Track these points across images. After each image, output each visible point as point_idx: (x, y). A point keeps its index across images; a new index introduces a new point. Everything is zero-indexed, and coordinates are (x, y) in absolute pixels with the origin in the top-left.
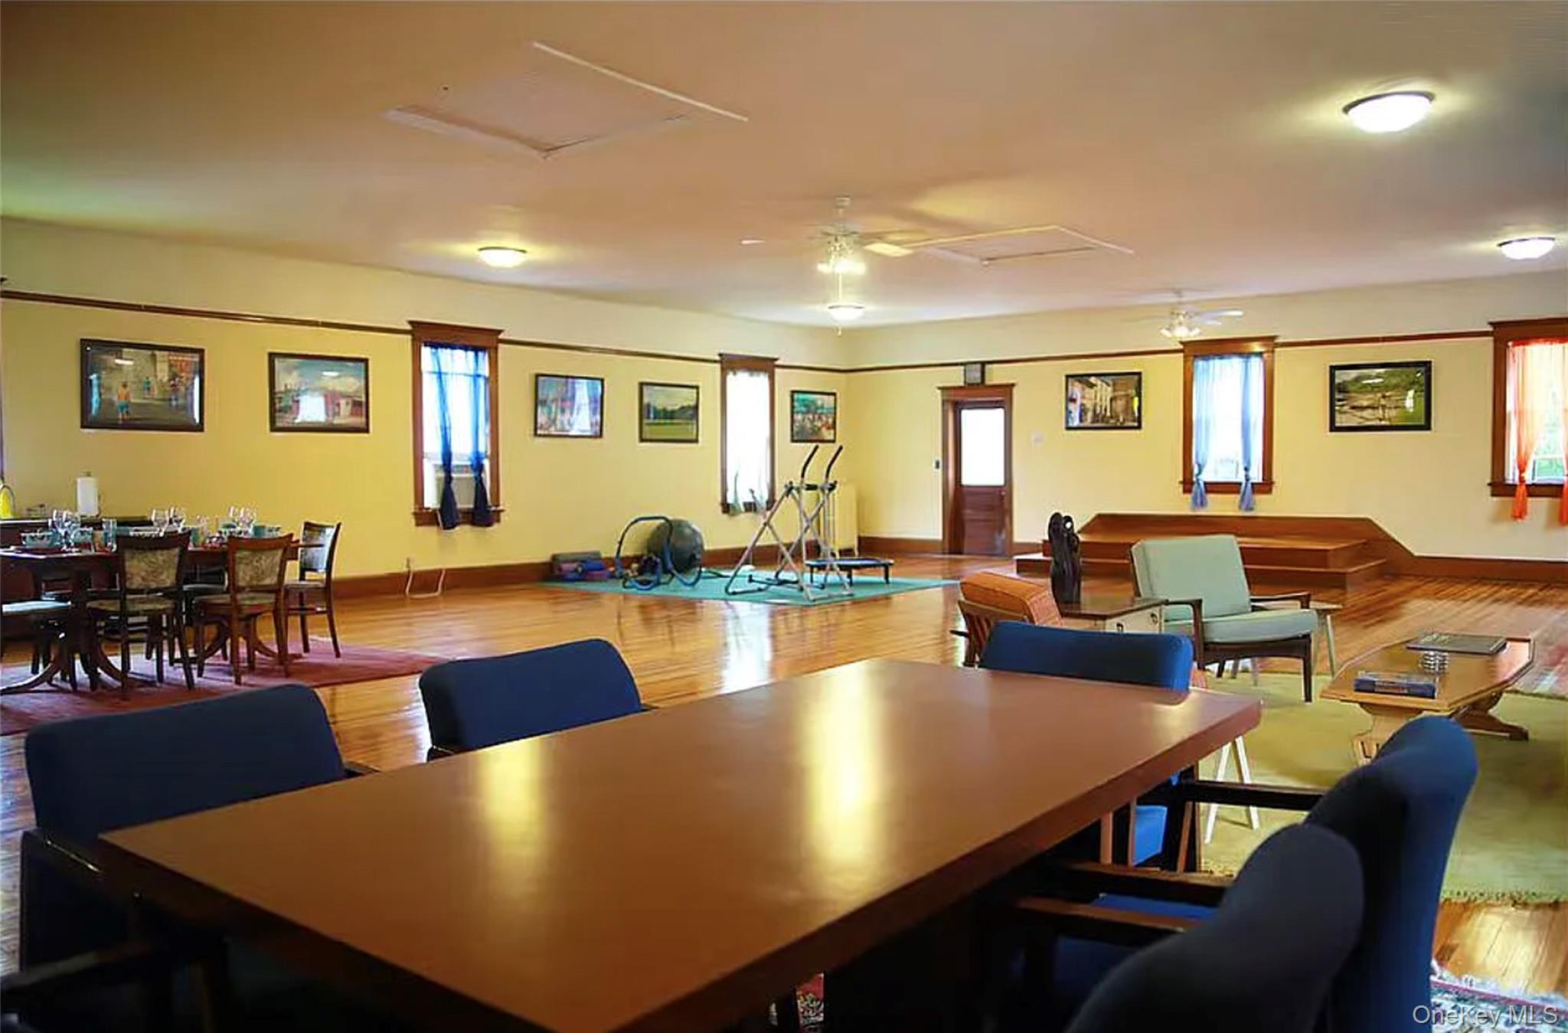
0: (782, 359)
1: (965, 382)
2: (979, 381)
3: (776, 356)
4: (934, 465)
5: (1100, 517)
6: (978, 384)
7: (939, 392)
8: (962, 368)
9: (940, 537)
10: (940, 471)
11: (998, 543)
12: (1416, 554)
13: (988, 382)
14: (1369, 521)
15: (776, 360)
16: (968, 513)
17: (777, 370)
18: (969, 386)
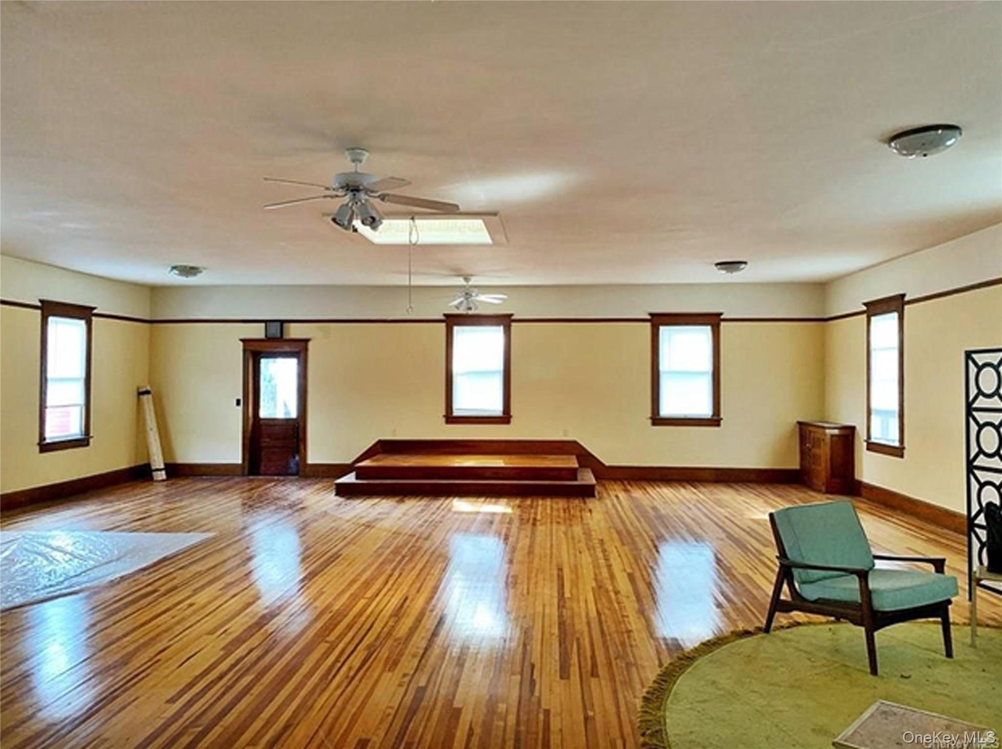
0: (99, 308)
1: (266, 336)
2: (279, 335)
3: (93, 305)
4: (235, 402)
5: (380, 442)
6: (277, 339)
7: (241, 344)
8: (263, 325)
9: (240, 461)
10: (240, 408)
11: (292, 465)
12: (607, 464)
13: (286, 337)
14: (575, 442)
15: (94, 308)
16: (266, 441)
17: (94, 318)
18: (269, 339)
